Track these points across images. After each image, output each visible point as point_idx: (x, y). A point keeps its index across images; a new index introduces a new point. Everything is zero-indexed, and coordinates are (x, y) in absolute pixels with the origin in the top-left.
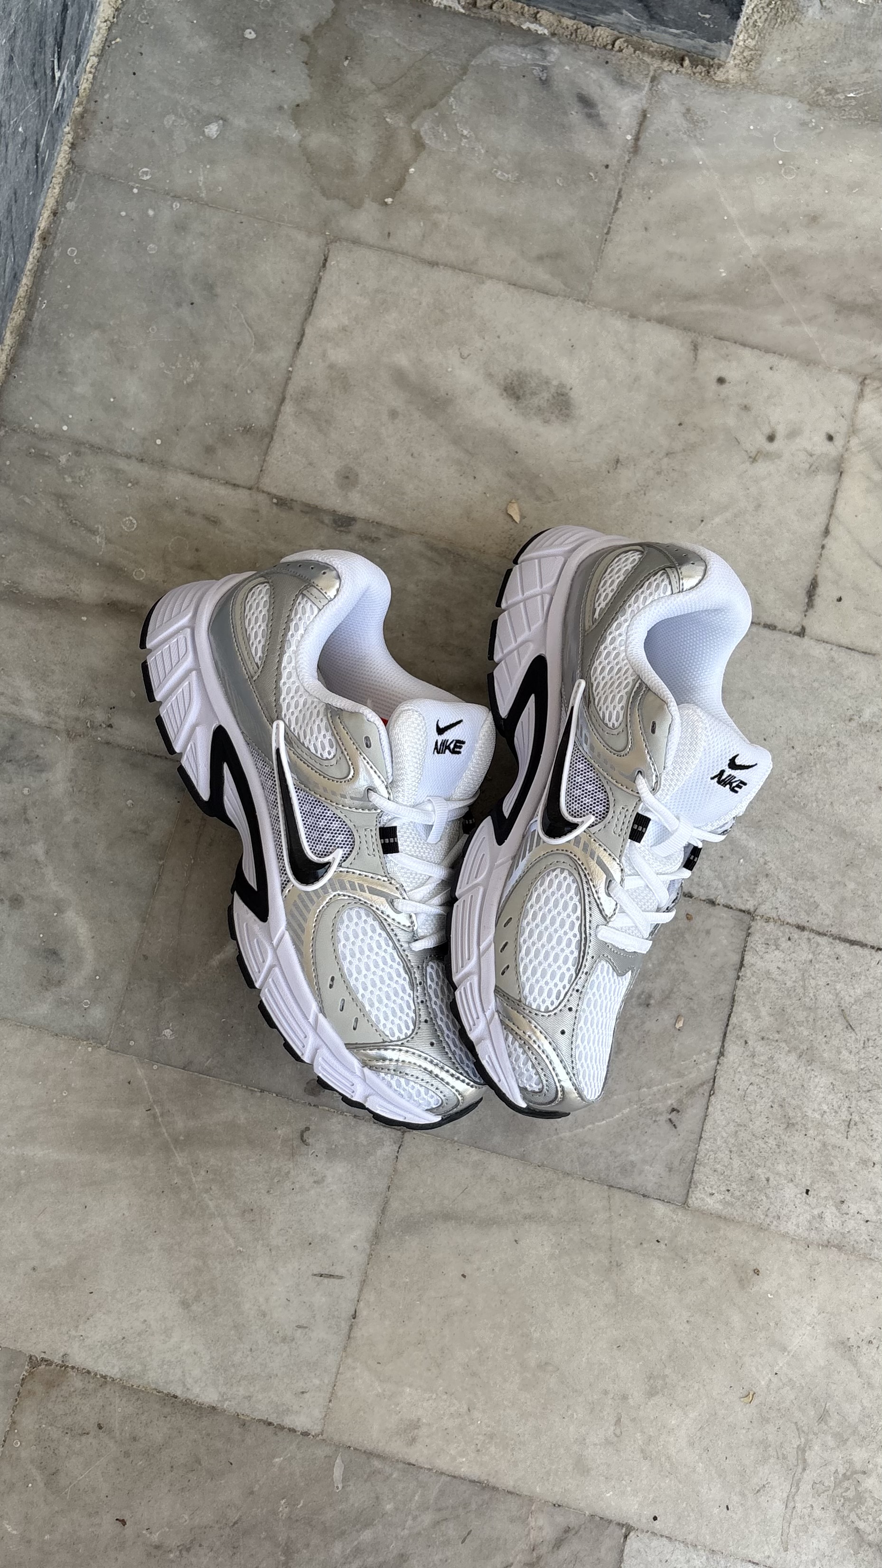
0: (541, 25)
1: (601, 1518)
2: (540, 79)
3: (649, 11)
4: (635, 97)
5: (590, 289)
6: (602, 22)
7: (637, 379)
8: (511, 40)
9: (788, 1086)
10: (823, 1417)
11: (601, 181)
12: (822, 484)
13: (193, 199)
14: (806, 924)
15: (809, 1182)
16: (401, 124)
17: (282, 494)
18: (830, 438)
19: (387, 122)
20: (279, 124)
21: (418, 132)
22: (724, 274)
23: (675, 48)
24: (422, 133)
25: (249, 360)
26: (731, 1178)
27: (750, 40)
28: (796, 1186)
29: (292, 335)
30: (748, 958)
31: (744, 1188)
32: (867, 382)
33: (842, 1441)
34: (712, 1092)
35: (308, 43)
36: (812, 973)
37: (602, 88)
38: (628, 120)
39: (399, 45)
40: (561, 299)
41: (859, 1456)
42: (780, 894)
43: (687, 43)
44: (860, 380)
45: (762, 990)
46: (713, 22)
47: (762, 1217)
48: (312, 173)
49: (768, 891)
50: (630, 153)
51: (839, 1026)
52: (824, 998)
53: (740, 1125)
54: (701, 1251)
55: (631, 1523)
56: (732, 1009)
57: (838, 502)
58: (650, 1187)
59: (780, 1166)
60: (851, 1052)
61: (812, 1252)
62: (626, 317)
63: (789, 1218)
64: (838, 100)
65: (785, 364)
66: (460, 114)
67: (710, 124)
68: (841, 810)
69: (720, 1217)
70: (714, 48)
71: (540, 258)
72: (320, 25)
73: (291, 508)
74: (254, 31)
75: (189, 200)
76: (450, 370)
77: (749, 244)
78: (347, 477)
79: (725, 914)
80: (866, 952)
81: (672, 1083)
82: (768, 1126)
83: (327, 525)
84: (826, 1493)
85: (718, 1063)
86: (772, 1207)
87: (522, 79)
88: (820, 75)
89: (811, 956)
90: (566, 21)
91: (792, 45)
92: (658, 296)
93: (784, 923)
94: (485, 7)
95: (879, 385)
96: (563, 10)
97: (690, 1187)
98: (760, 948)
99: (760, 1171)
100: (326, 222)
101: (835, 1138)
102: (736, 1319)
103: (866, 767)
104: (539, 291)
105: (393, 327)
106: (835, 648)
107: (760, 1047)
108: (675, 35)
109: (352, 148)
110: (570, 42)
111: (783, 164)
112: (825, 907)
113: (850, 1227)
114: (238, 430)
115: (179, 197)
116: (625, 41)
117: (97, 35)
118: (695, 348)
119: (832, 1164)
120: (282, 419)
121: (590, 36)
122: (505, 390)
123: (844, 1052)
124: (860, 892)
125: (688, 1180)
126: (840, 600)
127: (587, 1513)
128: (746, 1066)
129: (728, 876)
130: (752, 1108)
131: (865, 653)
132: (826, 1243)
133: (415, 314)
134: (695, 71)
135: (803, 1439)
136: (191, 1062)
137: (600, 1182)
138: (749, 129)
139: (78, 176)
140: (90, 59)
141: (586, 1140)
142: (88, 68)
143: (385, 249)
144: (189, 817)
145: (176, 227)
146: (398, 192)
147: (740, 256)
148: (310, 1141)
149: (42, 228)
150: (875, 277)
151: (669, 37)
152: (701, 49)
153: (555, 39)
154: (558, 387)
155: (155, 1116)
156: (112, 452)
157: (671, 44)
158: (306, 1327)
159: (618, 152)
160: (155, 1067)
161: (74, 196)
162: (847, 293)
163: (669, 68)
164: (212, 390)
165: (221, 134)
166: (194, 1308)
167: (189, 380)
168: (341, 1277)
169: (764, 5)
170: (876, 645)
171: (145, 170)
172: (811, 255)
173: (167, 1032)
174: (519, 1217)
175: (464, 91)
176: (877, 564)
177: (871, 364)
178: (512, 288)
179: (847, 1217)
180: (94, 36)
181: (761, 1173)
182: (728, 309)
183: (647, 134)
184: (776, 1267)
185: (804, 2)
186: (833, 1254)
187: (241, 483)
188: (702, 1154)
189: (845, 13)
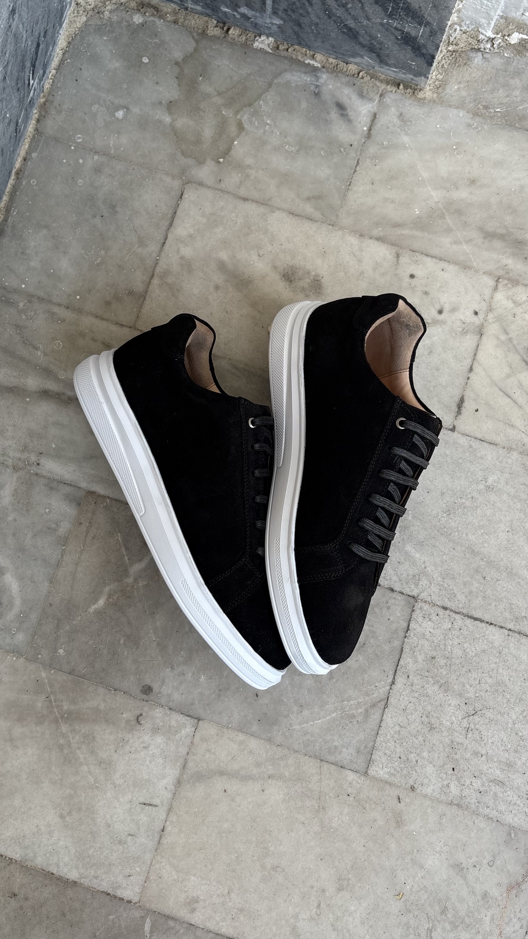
0: (316, 61)
2: (314, 92)
3: (380, 58)
4: (370, 105)
5: (337, 218)
6: (352, 62)
7: (362, 273)
8: (298, 69)
9: (432, 704)
10: (444, 911)
11: (347, 154)
12: (470, 341)
13: (107, 154)
14: (448, 606)
16: (231, 115)
18: (476, 313)
19: (223, 114)
20: (158, 113)
21: (240, 121)
22: (417, 212)
23: (395, 78)
24: (243, 121)
25: (134, 252)
26: (395, 759)
27: (439, 75)
28: (434, 766)
29: (160, 238)
30: (412, 625)
31: (402, 765)
32: (500, 280)
33: (454, 926)
34: (386, 706)
35: (179, 66)
36: (450, 636)
37: (350, 99)
38: (365, 118)
39: (232, 70)
40: (320, 223)
41: (465, 936)
42: (433, 587)
43: (402, 76)
44: (496, 279)
45: (420, 645)
46: (417, 67)
47: (412, 783)
48: (177, 142)
49: (426, 585)
50: (365, 138)
51: (465, 669)
52: (457, 652)
53: (401, 727)
54: (375, 803)
56: (401, 656)
57: (479, 352)
58: (346, 762)
59: (425, 753)
60: (471, 686)
61: (441, 809)
62: (357, 236)
63: (429, 786)
64: (490, 112)
65: (452, 268)
66: (266, 111)
67: (413, 123)
68: (472, 537)
69: (387, 782)
70: (417, 80)
71: (308, 199)
72: (187, 56)
74: (148, 58)
75: (104, 154)
76: (251, 263)
77: (433, 195)
79: (399, 597)
80: (483, 625)
81: (363, 699)
82: (419, 728)
85: (391, 688)
86: (419, 777)
87: (304, 92)
88: (480, 98)
89: (450, 626)
90: (331, 60)
91: (464, 79)
92: (377, 224)
93: (434, 605)
94: (284, 50)
95: (507, 283)
96: (329, 54)
97: (370, 763)
98: (420, 619)
99: (412, 755)
100: (183, 171)
101: (460, 738)
102: (393, 846)
103: (488, 512)
104: (307, 218)
105: (220, 236)
106: (473, 439)
107: (416, 680)
108: (395, 72)
109: (201, 128)
110: (333, 71)
111: (456, 149)
112: (461, 597)
113: (465, 793)
114: (125, 293)
115: (98, 153)
116: (365, 73)
117: (56, 58)
118: (398, 256)
119: (456, 753)
120: (151, 286)
121: (345, 69)
122: (284, 276)
123: (467, 686)
124: (481, 589)
125: (369, 758)
126: (477, 411)
128: (407, 691)
129: (402, 574)
130: (410, 716)
131: (491, 443)
132: (450, 802)
133: (233, 229)
134: (406, 91)
135: (431, 924)
136: (74, 670)
137: (316, 757)
138: (436, 127)
139: (40, 138)
140: (52, 71)
141: (309, 731)
142: (50, 76)
143: (217, 189)
144: (82, 521)
145: (95, 170)
146: (227, 155)
147: (428, 202)
148: (142, 722)
149: (17, 168)
150: (508, 218)
151: (391, 72)
152: (410, 80)
153: (324, 70)
154: (315, 276)
155: (50, 701)
156: (50, 302)
157: (393, 76)
158: (133, 835)
159: (358, 137)
160: (52, 672)
161: (36, 149)
162: (491, 227)
163: (391, 89)
164: (112, 268)
165: (125, 117)
166: (68, 819)
167: (98, 261)
168: (156, 806)
169: (449, 55)
170: (498, 439)
171: (79, 136)
172: (470, 203)
173: (61, 651)
174: (265, 776)
175: (269, 97)
176: (501, 390)
177: (503, 269)
178: (291, 216)
179: (464, 787)
180: (55, 58)
181: (413, 757)
182: (419, 234)
183: (376, 127)
184: (419, 815)
185: (473, 54)
186: (454, 809)
187: (125, 324)
188: (378, 743)
189: (497, 61)
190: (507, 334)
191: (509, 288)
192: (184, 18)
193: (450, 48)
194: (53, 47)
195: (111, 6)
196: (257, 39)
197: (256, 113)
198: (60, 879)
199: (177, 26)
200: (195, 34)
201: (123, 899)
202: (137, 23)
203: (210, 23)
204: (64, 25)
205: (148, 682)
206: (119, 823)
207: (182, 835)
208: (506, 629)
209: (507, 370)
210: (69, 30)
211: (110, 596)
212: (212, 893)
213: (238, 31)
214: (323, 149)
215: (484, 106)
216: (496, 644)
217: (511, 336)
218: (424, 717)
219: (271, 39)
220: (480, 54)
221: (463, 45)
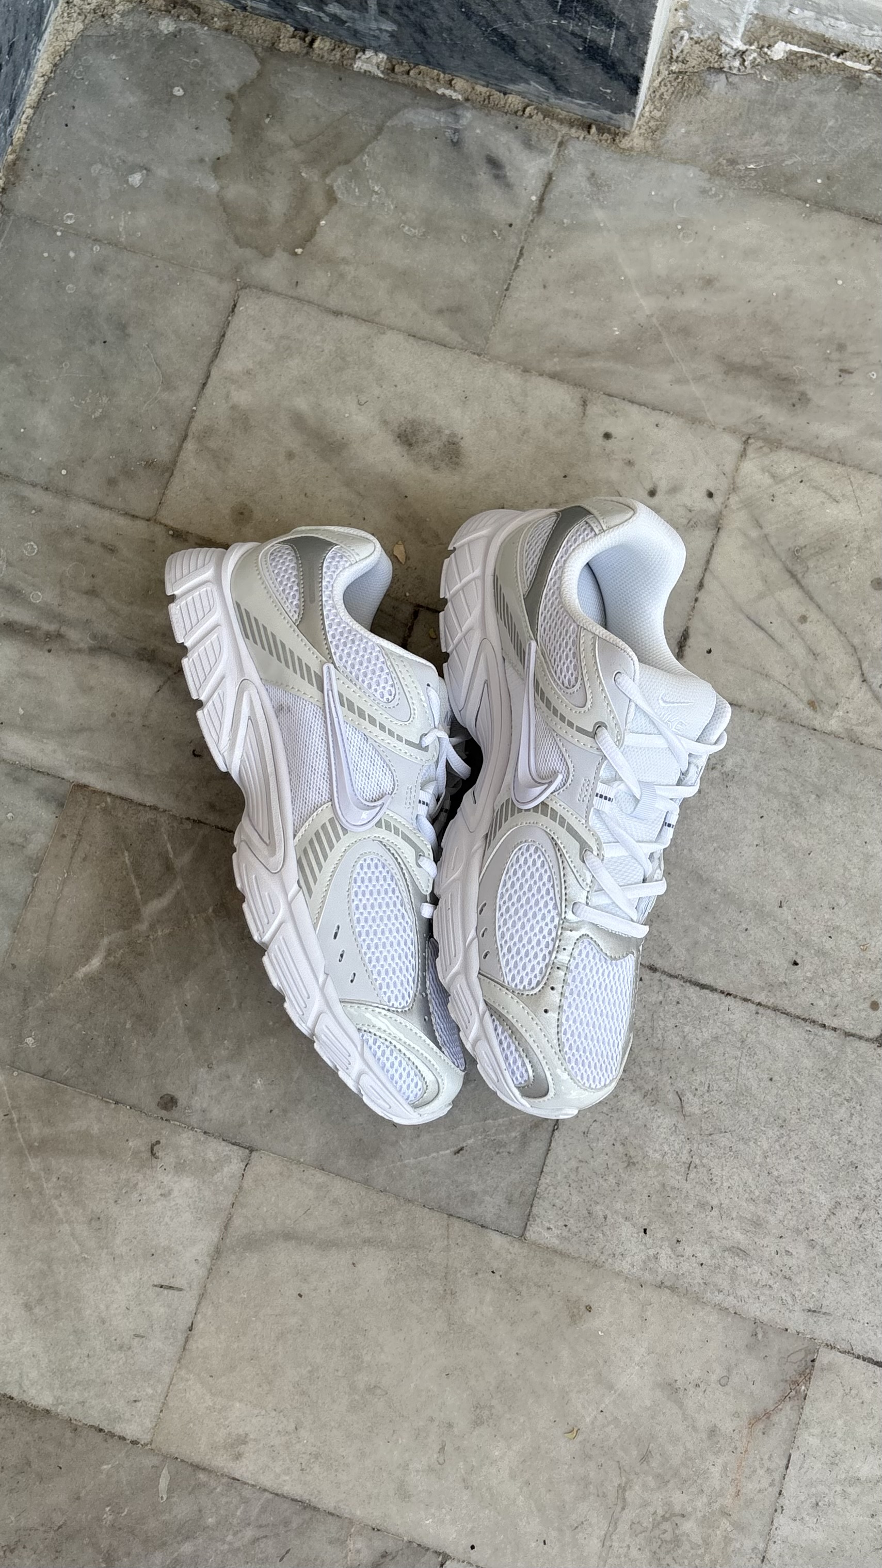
0: (455, 91)
1: (419, 1545)
2: (452, 140)
3: (555, 84)
4: (543, 161)
5: (487, 343)
6: (512, 90)
7: (526, 431)
8: (426, 103)
9: (631, 1126)
10: (645, 1458)
11: (504, 239)
12: (699, 540)
13: (114, 244)
14: (659, 966)
15: (645, 1221)
16: (316, 179)
17: (179, 527)
18: (710, 495)
19: (303, 177)
20: (198, 177)
21: (330, 188)
22: (617, 333)
23: (582, 116)
24: (335, 188)
25: (156, 398)
26: (570, 1213)
27: (656, 111)
28: (633, 1225)
29: (197, 374)
31: (581, 1225)
32: (750, 441)
33: (662, 1481)
34: (555, 1127)
35: (233, 101)
36: (661, 1014)
37: (510, 151)
38: (534, 181)
39: (319, 105)
40: (458, 351)
41: (679, 1500)
44: (744, 439)
46: (615, 96)
47: (598, 1254)
48: (227, 222)
50: (534, 213)
51: (685, 1069)
52: (672, 1039)
53: (581, 1161)
54: (536, 1284)
55: (448, 1552)
57: (714, 556)
58: (489, 1218)
59: (619, 1205)
60: (695, 1095)
61: (645, 1294)
62: (519, 371)
63: (624, 1257)
64: (739, 170)
65: (672, 422)
66: (373, 171)
67: (613, 188)
68: (699, 855)
69: (556, 1251)
70: (617, 118)
71: (440, 311)
72: (245, 85)
73: (186, 541)
74: (183, 89)
75: (109, 244)
76: (347, 415)
77: (644, 304)
78: (242, 513)
80: (716, 996)
82: (609, 1164)
84: (643, 1535)
86: (608, 1244)
87: (435, 141)
88: (723, 147)
89: (661, 998)
90: (479, 88)
91: (697, 117)
92: (552, 352)
94: (403, 73)
95: (762, 445)
96: (476, 78)
97: (528, 1220)
99: (598, 1207)
100: (237, 269)
101: (675, 1180)
102: (565, 1354)
103: (725, 815)
104: (437, 343)
105: (296, 372)
108: (581, 106)
109: (267, 199)
110: (482, 106)
111: (682, 229)
112: (680, 952)
113: (684, 1269)
114: (141, 464)
115: (100, 241)
116: (534, 108)
117: (34, 88)
118: (585, 403)
119: (670, 1205)
120: (183, 454)
121: (502, 103)
122: (399, 437)
123: (689, 1094)
124: (713, 937)
125: (526, 1212)
126: (709, 652)
127: (405, 1539)
130: (595, 1145)
132: (659, 1283)
133: (316, 362)
134: (600, 138)
135: (624, 1479)
136: (50, 1071)
137: (440, 1209)
138: (650, 195)
139: (8, 219)
140: (26, 111)
141: (429, 1168)
142: (23, 119)
143: (292, 297)
144: (65, 832)
145: (95, 268)
146: (309, 243)
147: (634, 316)
148: (160, 1154)
150: (765, 340)
151: (575, 107)
152: (606, 119)
153: (468, 104)
154: (450, 436)
155: (11, 1121)
156: (18, 480)
157: (579, 113)
158: (143, 1337)
159: (522, 211)
160: (15, 1074)
162: (737, 354)
163: (577, 135)
164: (119, 425)
165: (144, 184)
166: (36, 1310)
167: (97, 414)
168: (181, 1290)
169: (672, 79)
170: (743, 698)
171: (69, 214)
172: (704, 317)
173: (30, 1041)
174: (358, 1241)
175: (377, 149)
176: (749, 618)
177: (755, 423)
178: (411, 340)
179: (682, 1259)
180: (31, 89)
181: (599, 1210)
182: (619, 367)
183: (552, 196)
184: (608, 1305)
185: (711, 78)
186: (666, 1295)
187: (140, 514)
188: (542, 1187)
189: (751, 88)
190: (761, 527)
191: (765, 454)
192: (241, 24)
193: (674, 67)
194: (27, 71)
195: (123, 5)
196: (358, 55)
198: (22, 1405)
199: (230, 37)
200: (260, 49)
201: (124, 1439)
202: (166, 32)
203: (283, 30)
204: (46, 36)
205: (170, 1088)
206: (120, 1317)
207: (222, 1337)
208: (753, 1003)
209: (759, 586)
210: (54, 44)
211: (109, 952)
212: (269, 1429)
213: (328, 44)
214: (465, 231)
216: (737, 1027)
217: (766, 531)
219: (381, 55)
220: (723, 77)
221: (694, 63)
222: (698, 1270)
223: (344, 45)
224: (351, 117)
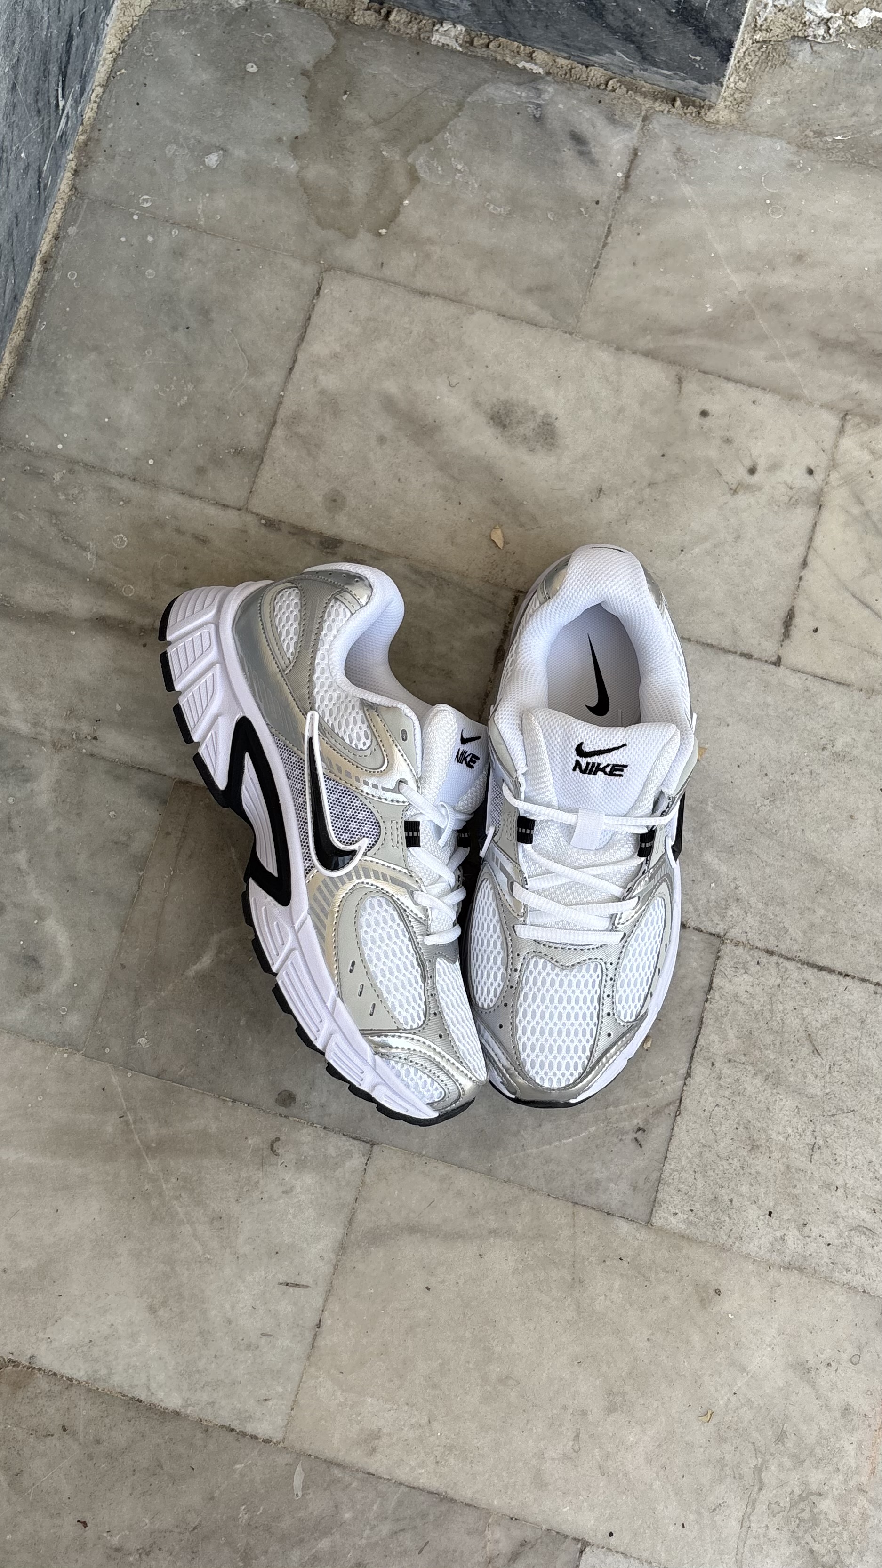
0: (536, 64)
1: (558, 1533)
2: (534, 116)
3: (642, 53)
4: (627, 136)
5: (578, 322)
6: (595, 62)
7: (622, 410)
8: (507, 78)
9: (752, 1108)
10: (780, 1438)
11: (591, 217)
12: (802, 517)
13: (191, 226)
14: (775, 949)
15: (772, 1204)
16: (397, 158)
17: (271, 516)
18: (810, 472)
19: (383, 155)
20: (277, 155)
21: (413, 166)
22: (710, 310)
23: (667, 88)
24: (417, 167)
25: (242, 384)
26: (695, 1199)
27: (741, 82)
28: (759, 1208)
29: (284, 360)
30: (717, 981)
31: (707, 1209)
32: (849, 417)
33: (798, 1462)
34: (678, 1113)
35: (308, 77)
36: (780, 998)
37: (594, 126)
38: (619, 158)
39: (397, 81)
40: (549, 330)
41: (815, 1477)
42: (749, 919)
43: (678, 84)
44: (841, 415)
45: (730, 1012)
46: (704, 65)
47: (725, 1238)
48: (308, 203)
49: (738, 915)
50: (621, 189)
51: (806, 1050)
52: (791, 1022)
53: (705, 1146)
54: (664, 1270)
55: (587, 1538)
56: (699, 1031)
57: (816, 534)
58: (614, 1205)
59: (744, 1187)
60: (816, 1077)
61: (773, 1274)
62: (612, 349)
63: (751, 1239)
64: (826, 142)
65: (768, 399)
66: (455, 149)
67: (699, 163)
68: (812, 837)
69: (683, 1237)
70: (704, 89)
71: (529, 291)
72: (320, 61)
73: (279, 529)
74: (255, 64)
75: (188, 227)
76: (438, 397)
77: (735, 280)
78: (335, 501)
79: (695, 937)
80: (834, 977)
81: (640, 1103)
82: (733, 1148)
83: (314, 546)
84: (781, 1514)
85: (685, 1084)
86: (735, 1228)
87: (517, 116)
88: (809, 118)
89: (779, 981)
90: (561, 61)
91: (782, 87)
92: (645, 330)
93: (753, 947)
94: (482, 46)
95: (859, 420)
96: (557, 49)
97: (654, 1206)
98: (729, 972)
99: (723, 1191)
100: (321, 251)
101: (799, 1160)
102: (696, 1338)
103: (838, 796)
104: (527, 323)
105: (384, 355)
106: (810, 678)
107: (726, 1070)
108: (667, 76)
110: (564, 81)
111: (770, 204)
112: (795, 932)
113: (812, 1250)
114: (229, 452)
115: (178, 224)
116: (618, 82)
117: (103, 66)
118: (680, 381)
119: (795, 1187)
120: (272, 443)
121: (584, 76)
122: (492, 418)
123: (809, 1076)
124: (829, 919)
125: (652, 1199)
126: (816, 631)
127: (544, 1527)
128: (713, 1088)
129: (698, 900)
130: (717, 1129)
131: (839, 683)
132: (787, 1265)
133: (406, 343)
134: (686, 111)
135: (760, 1460)
136: (165, 1071)
137: (565, 1198)
138: (736, 170)
139: (81, 202)
140: (94, 87)
141: (552, 1157)
142: (93, 98)
143: (377, 279)
144: (170, 830)
145: (174, 253)
146: (393, 223)
147: (726, 292)
148: (280, 1151)
149: (43, 252)
150: (858, 316)
151: (660, 79)
152: (692, 91)
153: (549, 78)
154: (544, 416)
155: (127, 1123)
156: (105, 471)
157: (663, 85)
158: (270, 1336)
159: (608, 188)
160: (129, 1075)
161: (75, 221)
162: (830, 330)
163: (661, 108)
164: (205, 412)
165: (221, 164)
166: (161, 1313)
167: (183, 402)
168: (307, 1287)
169: (756, 49)
170: (851, 676)
171: (146, 197)
172: (796, 293)
173: (142, 1041)
174: (484, 1232)
175: (459, 127)
176: (853, 595)
177: (852, 400)
178: (501, 319)
179: (809, 1239)
180: (100, 66)
181: (725, 1194)
182: (713, 344)
183: (638, 172)
184: (737, 1288)
185: (794, 47)
186: (795, 1276)
187: (231, 504)
188: (666, 1173)
189: (835, 57)
190: (862, 504)
191: (864, 431)
193: (757, 37)
194: (96, 47)
196: (436, 28)
197: (437, 154)
198: (151, 1407)
199: (302, 11)
200: (334, 23)
202: (237, 6)
203: (357, 2)
204: (114, 10)
205: (287, 1085)
207: (351, 1333)
208: (871, 983)
209: (862, 563)
210: (122, 19)
211: (220, 950)
212: (404, 1424)
213: (404, 16)
214: (551, 209)
215: (815, 132)
216: (856, 1008)
217: (867, 506)
218: (741, 1128)
219: (460, 28)
220: (807, 46)
221: (778, 31)
222: (825, 1251)
223: (421, 17)
224: (430, 93)
